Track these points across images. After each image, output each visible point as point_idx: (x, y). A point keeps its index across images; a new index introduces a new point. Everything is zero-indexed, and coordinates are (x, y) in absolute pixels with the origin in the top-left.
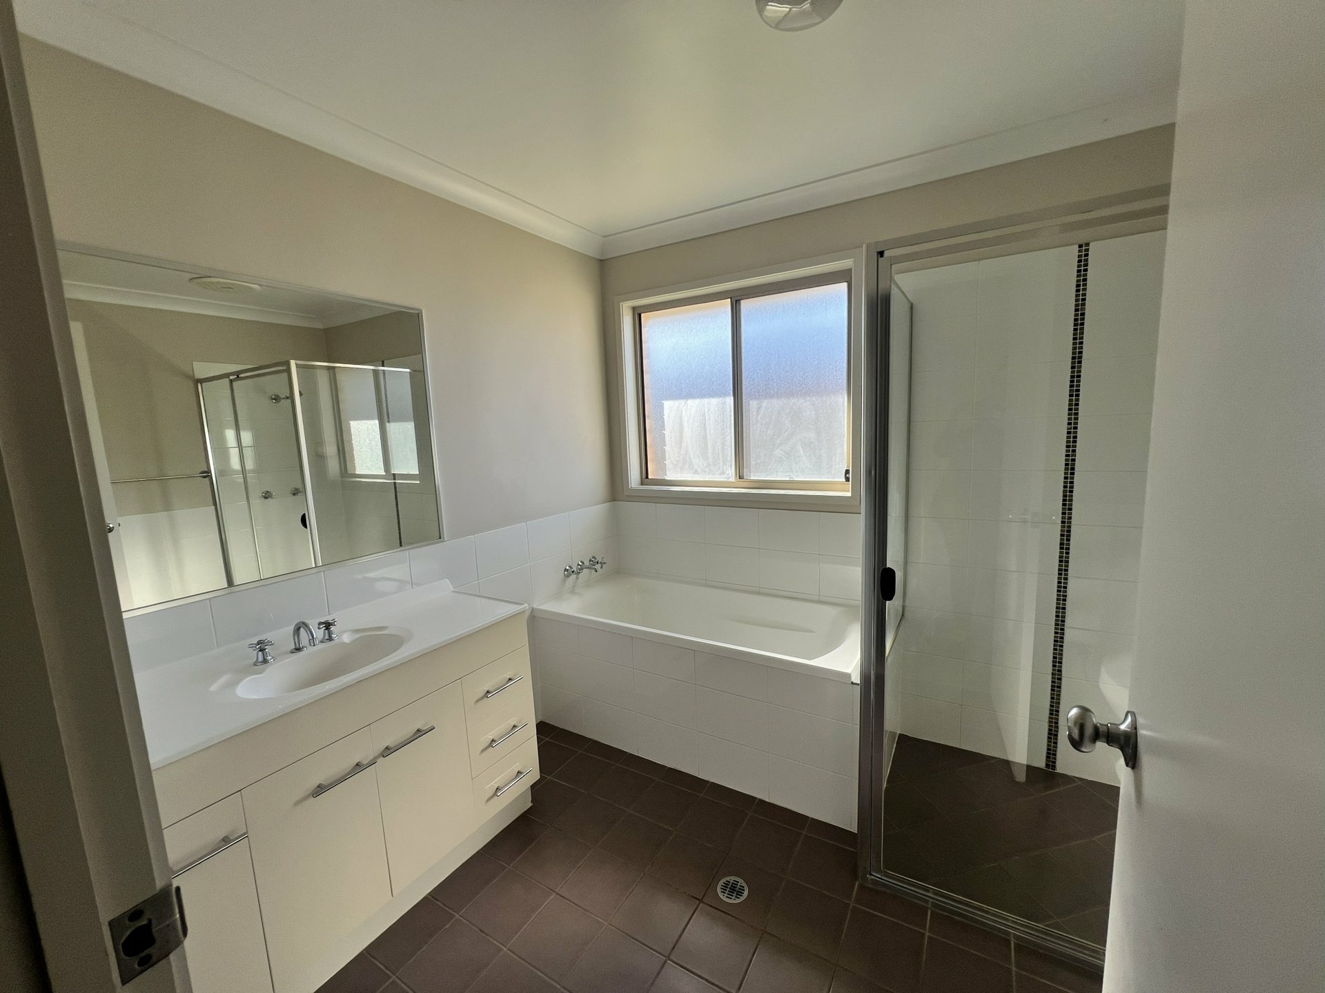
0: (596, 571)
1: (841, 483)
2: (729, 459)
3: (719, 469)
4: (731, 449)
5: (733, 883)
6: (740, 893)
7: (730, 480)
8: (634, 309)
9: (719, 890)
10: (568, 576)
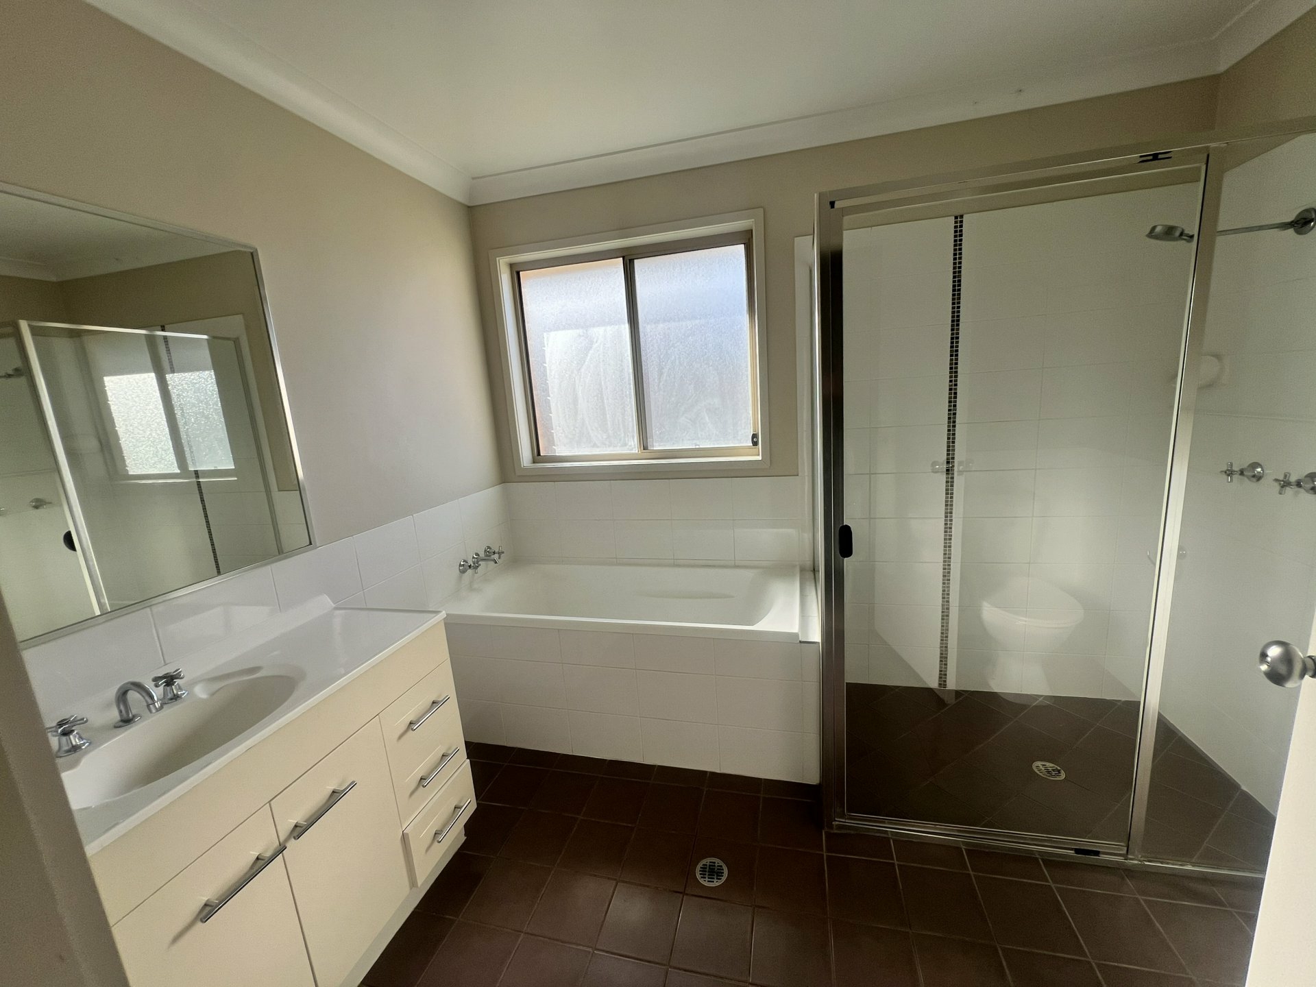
0: (496, 563)
1: (749, 447)
2: (630, 429)
3: (620, 440)
4: (633, 420)
5: (710, 865)
6: (719, 874)
7: (634, 452)
8: (511, 266)
9: (698, 876)
10: (463, 572)
